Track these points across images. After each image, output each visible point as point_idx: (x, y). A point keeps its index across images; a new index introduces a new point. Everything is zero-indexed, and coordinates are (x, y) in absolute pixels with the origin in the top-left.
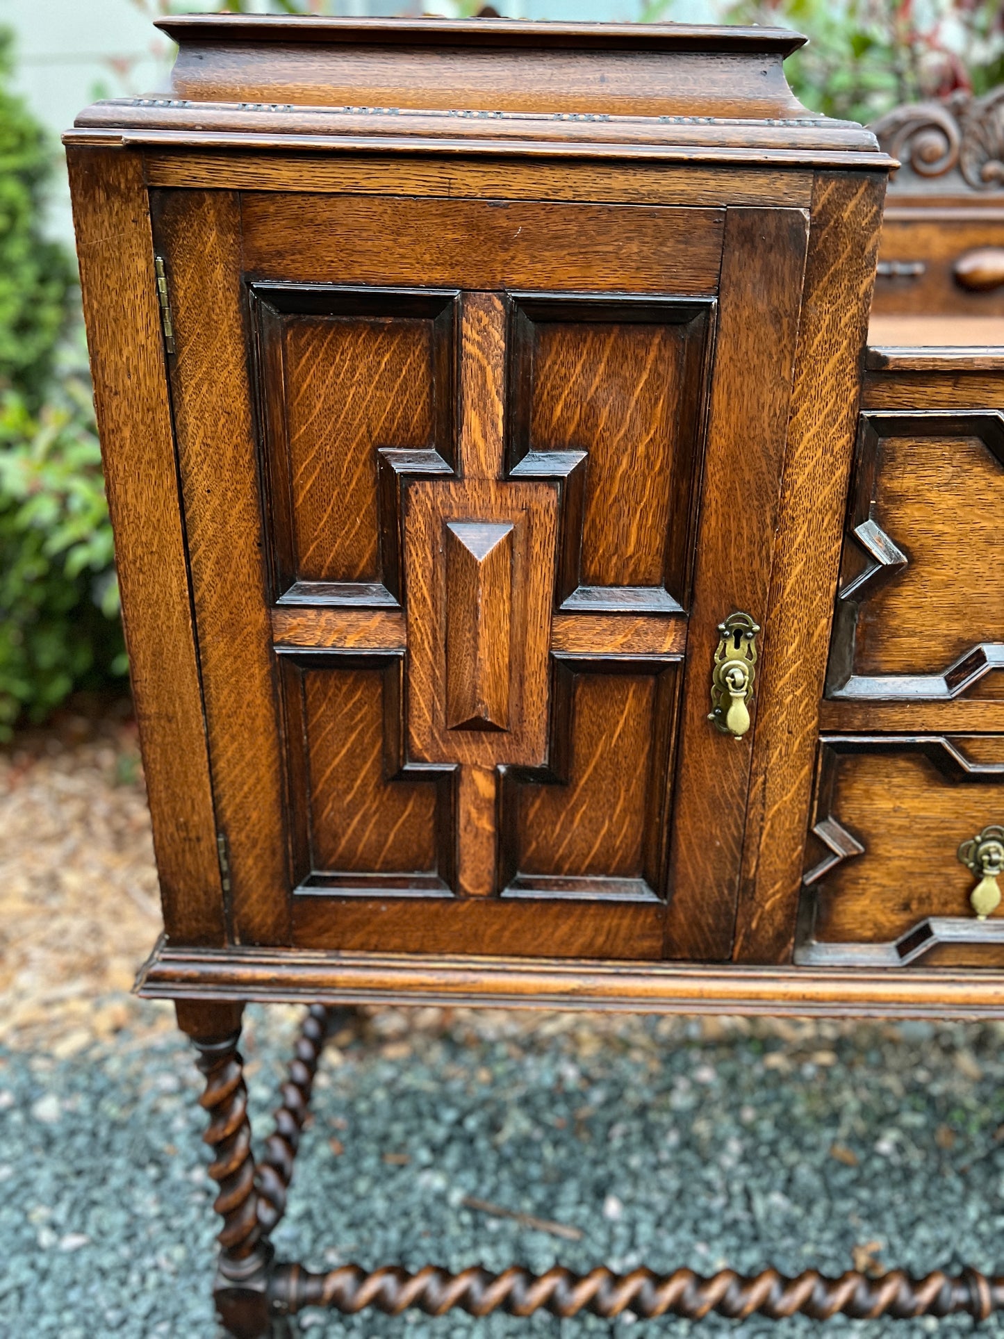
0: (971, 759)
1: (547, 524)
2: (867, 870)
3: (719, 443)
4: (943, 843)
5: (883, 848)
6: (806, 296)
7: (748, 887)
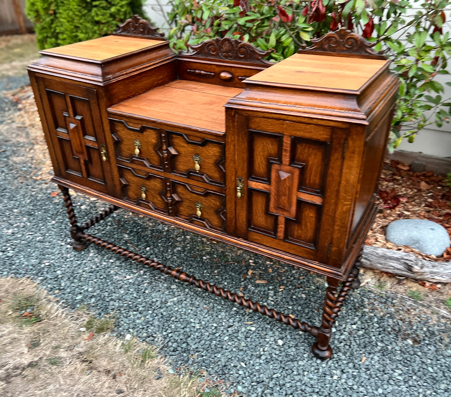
0: (136, 173)
1: (80, 125)
2: (130, 187)
3: (94, 118)
4: (138, 186)
5: (131, 184)
6: (98, 100)
7: (115, 186)
